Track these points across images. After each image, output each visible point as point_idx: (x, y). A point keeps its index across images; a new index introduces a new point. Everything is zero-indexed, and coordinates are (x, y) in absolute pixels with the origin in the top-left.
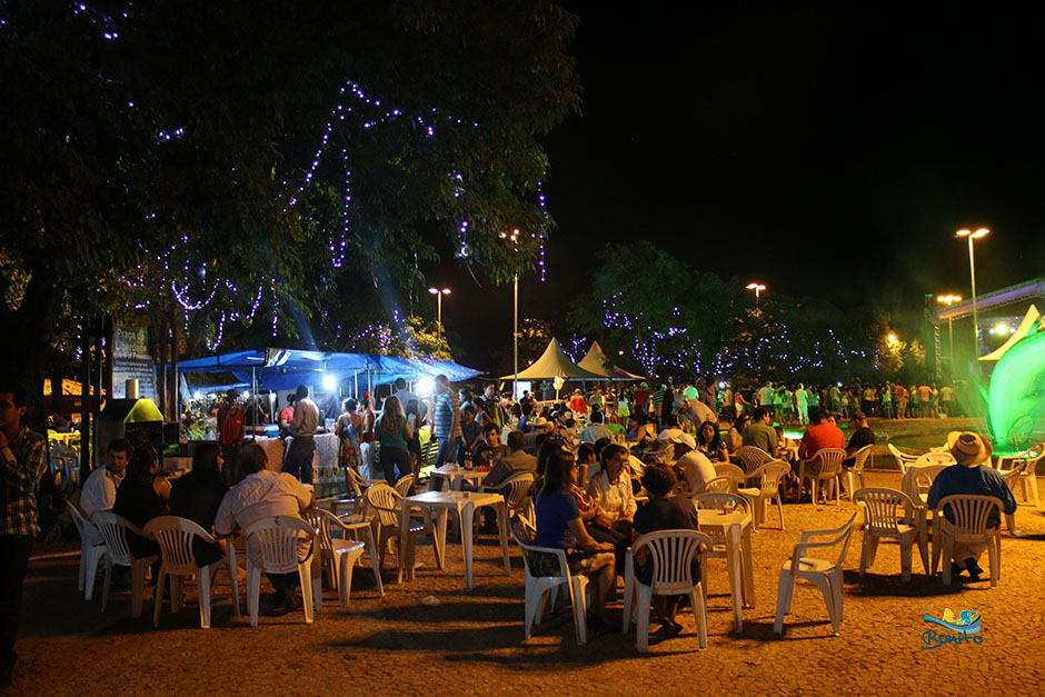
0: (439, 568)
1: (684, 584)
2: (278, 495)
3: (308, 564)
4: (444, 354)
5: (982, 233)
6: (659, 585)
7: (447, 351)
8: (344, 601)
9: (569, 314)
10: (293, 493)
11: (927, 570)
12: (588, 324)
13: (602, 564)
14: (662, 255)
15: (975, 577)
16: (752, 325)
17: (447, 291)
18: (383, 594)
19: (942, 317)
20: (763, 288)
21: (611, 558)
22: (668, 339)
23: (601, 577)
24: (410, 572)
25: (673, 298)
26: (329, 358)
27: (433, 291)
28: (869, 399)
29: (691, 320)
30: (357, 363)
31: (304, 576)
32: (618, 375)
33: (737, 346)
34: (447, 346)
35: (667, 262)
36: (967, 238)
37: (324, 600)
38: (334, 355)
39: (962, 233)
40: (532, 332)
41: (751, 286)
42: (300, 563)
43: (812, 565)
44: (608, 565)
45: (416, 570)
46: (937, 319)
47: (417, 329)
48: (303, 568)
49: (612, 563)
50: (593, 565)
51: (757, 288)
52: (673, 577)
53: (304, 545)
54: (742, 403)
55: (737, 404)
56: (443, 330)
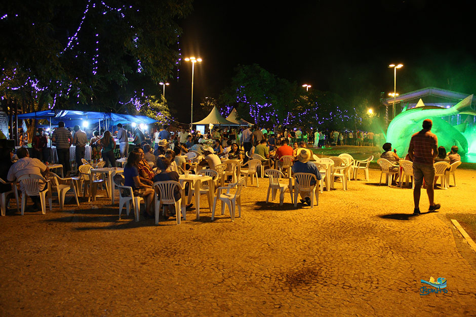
0: (108, 197)
1: (171, 200)
2: (30, 166)
3: (44, 193)
4: (166, 112)
5: (400, 66)
6: (163, 200)
7: (168, 111)
8: (62, 207)
9: (221, 96)
10: (37, 166)
11: (292, 202)
12: (229, 100)
13: (148, 193)
14: (263, 70)
15: (309, 204)
16: (303, 103)
17: (167, 84)
18: (79, 205)
19: (389, 102)
20: (310, 86)
21: (152, 191)
22: (264, 108)
23: (148, 198)
24: (94, 198)
25: (268, 89)
26: (86, 114)
27: (161, 84)
28: (350, 137)
29: (275, 100)
30: (100, 117)
31: (42, 197)
32: (243, 123)
33: (295, 112)
34: (168, 109)
35: (265, 74)
36: (393, 68)
37: (53, 207)
38: (88, 113)
39: (392, 66)
40: (209, 103)
41: (304, 86)
42: (41, 192)
43: (229, 196)
44: (151, 193)
45: (97, 198)
46: (387, 103)
47: (154, 101)
48: (42, 194)
49: (153, 193)
50: (144, 193)
51: (307, 86)
52: (167, 197)
53: (42, 185)
54: (291, 137)
55: (289, 138)
56: (166, 101)
